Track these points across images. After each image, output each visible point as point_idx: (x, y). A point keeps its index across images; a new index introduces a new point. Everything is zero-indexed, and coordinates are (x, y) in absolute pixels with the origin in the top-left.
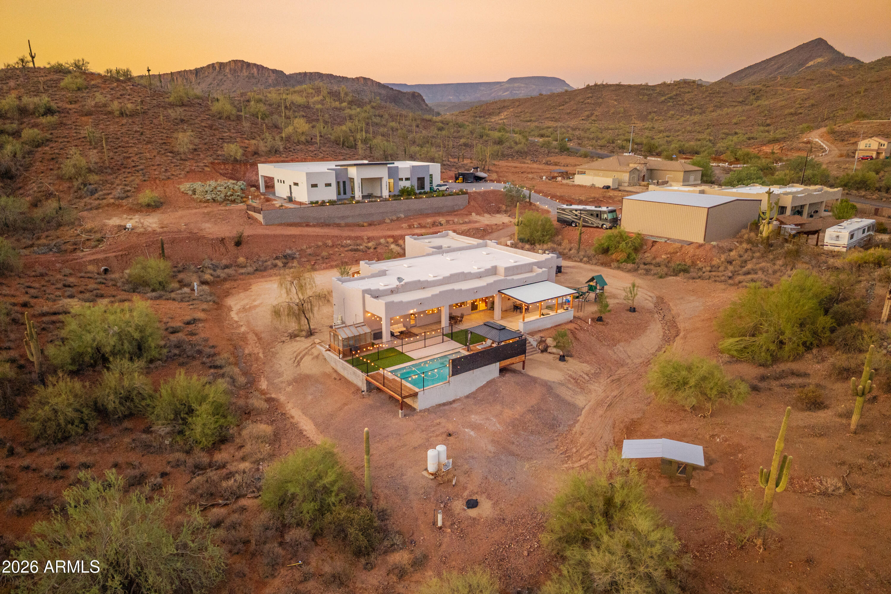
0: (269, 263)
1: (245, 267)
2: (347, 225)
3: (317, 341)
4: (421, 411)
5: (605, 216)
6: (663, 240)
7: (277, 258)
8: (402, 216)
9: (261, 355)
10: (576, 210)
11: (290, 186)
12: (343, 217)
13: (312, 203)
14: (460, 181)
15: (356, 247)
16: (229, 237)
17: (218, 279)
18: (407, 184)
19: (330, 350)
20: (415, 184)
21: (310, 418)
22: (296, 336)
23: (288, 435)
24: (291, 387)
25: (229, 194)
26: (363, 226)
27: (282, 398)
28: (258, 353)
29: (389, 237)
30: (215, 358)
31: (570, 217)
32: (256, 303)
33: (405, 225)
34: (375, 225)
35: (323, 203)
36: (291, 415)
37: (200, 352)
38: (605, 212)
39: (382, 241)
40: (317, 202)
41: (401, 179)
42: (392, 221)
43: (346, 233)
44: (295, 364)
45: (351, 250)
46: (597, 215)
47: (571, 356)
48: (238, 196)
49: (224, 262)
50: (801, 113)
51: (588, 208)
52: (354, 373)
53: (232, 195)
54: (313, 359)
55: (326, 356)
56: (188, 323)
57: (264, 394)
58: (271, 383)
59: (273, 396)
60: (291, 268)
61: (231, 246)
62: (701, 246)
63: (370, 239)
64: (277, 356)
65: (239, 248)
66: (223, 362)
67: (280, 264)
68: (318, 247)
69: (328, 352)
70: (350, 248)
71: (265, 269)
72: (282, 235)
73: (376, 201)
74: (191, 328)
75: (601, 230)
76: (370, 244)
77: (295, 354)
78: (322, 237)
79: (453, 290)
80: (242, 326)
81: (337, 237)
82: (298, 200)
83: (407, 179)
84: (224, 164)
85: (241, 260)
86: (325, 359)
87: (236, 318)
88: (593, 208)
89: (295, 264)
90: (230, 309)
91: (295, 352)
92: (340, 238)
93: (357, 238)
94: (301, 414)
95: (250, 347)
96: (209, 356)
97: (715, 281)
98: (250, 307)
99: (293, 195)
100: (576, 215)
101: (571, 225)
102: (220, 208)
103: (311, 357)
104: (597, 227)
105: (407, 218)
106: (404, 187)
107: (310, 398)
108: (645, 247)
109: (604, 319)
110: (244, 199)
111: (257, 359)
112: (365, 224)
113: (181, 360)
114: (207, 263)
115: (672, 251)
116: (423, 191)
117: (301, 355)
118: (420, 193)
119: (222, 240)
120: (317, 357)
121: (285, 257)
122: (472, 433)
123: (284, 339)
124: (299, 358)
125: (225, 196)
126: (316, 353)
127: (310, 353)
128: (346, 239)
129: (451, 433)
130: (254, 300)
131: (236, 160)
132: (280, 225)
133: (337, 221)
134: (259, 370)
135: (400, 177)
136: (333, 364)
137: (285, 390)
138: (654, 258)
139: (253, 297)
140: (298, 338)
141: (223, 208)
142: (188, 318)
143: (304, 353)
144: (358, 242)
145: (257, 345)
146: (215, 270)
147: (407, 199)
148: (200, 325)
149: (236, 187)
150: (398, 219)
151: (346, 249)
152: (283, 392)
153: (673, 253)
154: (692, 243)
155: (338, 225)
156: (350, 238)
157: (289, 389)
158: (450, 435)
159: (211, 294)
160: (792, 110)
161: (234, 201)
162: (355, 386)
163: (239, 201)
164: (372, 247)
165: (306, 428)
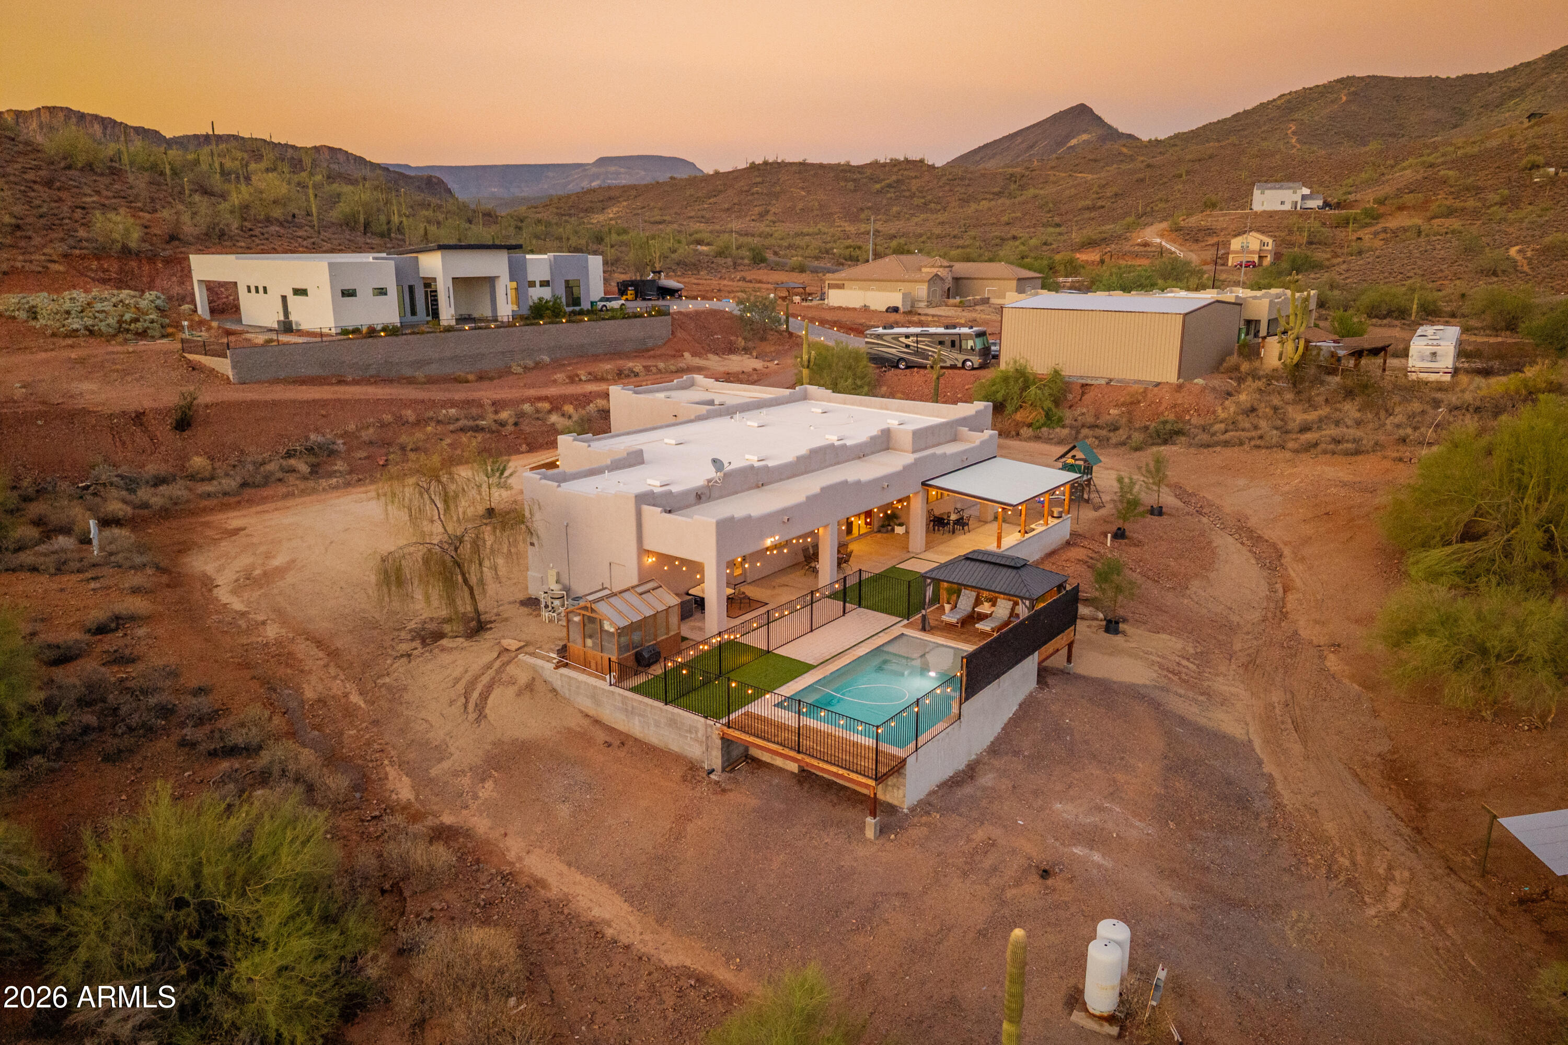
0: (272, 467)
1: (212, 478)
2: (431, 381)
3: (512, 644)
4: (912, 810)
5: (970, 343)
6: (1103, 382)
7: (289, 455)
8: (547, 359)
9: (355, 698)
10: (907, 337)
11: (284, 298)
12: (421, 364)
13: (345, 332)
14: (629, 297)
15: (471, 423)
16: (157, 411)
17: (146, 512)
18: (546, 293)
19: (566, 665)
20: (561, 292)
21: (601, 877)
22: (439, 636)
23: (559, 947)
24: (489, 784)
25: (127, 317)
26: (467, 381)
27: (481, 825)
28: (346, 695)
29: (540, 399)
30: (222, 724)
31: (894, 351)
32: (277, 562)
33: (560, 376)
34: (491, 379)
35: (372, 332)
36: (532, 876)
37: (166, 711)
38: (968, 337)
39: (527, 407)
40: (356, 331)
41: (532, 284)
42: (525, 368)
43: (437, 394)
44: (472, 716)
45: (462, 430)
46: (953, 344)
47: (1125, 620)
48: (152, 322)
49: (152, 468)
50: (1103, 207)
51: (932, 330)
52: (672, 722)
53: (136, 320)
54: (519, 694)
55: (557, 684)
56: (101, 630)
57: (416, 817)
58: (422, 781)
59: (448, 819)
60: (331, 475)
61: (164, 432)
62: (1179, 387)
63: (498, 405)
64: (407, 697)
65: (186, 434)
66: (253, 735)
67: (304, 468)
68: (383, 425)
69: (563, 671)
70: (461, 424)
71: (266, 481)
72: (294, 401)
73: (488, 328)
74: (112, 642)
75: (963, 371)
76: (504, 415)
77: (461, 687)
78: (390, 402)
79: (845, 483)
80: (264, 623)
81: (423, 401)
82: (305, 326)
83: (545, 284)
84: (98, 258)
85: (198, 462)
86: (554, 690)
87: (237, 605)
88: (941, 330)
89: (340, 466)
90: (208, 584)
91: (457, 681)
92: (433, 404)
93: (468, 403)
94: (564, 868)
95: (313, 679)
96: (200, 721)
97: (1258, 447)
98: (265, 574)
99: (293, 318)
100: (907, 346)
101: (897, 367)
102: (110, 349)
103: (511, 691)
104: (953, 367)
105: (557, 365)
106: (540, 299)
107: (564, 811)
108: (1070, 397)
109: (1127, 533)
110: (170, 330)
111: (349, 712)
112: (471, 377)
113: (112, 743)
114: (105, 473)
115: (1128, 399)
116: (577, 308)
117: (479, 687)
118: (574, 313)
119: (139, 418)
120: (530, 687)
121: (310, 450)
122: (1097, 857)
123: (404, 647)
124: (475, 695)
125: (120, 322)
126: (523, 678)
127: (504, 677)
128: (443, 407)
129: (1044, 865)
130: (268, 556)
131: (126, 252)
132: (276, 381)
133: (408, 372)
134: (368, 744)
135: (530, 279)
136: (586, 704)
137: (475, 797)
138: (1097, 417)
139: (262, 549)
140: (444, 642)
141: (119, 348)
142: (97, 615)
143: (485, 679)
144: (474, 411)
145: (333, 670)
146: (132, 491)
147: (552, 323)
148: (141, 632)
149: (143, 304)
150: (538, 366)
151: (451, 427)
152: (474, 806)
153: (1132, 403)
154: (1158, 384)
155: (411, 381)
156: (453, 404)
157: (487, 791)
158: (1045, 874)
159: (141, 549)
160: (1088, 202)
161: (143, 334)
162: (678, 758)
163: (157, 334)
164: (511, 421)
165: (607, 916)
